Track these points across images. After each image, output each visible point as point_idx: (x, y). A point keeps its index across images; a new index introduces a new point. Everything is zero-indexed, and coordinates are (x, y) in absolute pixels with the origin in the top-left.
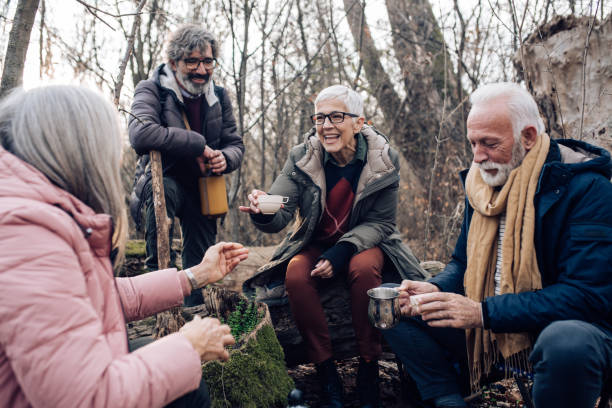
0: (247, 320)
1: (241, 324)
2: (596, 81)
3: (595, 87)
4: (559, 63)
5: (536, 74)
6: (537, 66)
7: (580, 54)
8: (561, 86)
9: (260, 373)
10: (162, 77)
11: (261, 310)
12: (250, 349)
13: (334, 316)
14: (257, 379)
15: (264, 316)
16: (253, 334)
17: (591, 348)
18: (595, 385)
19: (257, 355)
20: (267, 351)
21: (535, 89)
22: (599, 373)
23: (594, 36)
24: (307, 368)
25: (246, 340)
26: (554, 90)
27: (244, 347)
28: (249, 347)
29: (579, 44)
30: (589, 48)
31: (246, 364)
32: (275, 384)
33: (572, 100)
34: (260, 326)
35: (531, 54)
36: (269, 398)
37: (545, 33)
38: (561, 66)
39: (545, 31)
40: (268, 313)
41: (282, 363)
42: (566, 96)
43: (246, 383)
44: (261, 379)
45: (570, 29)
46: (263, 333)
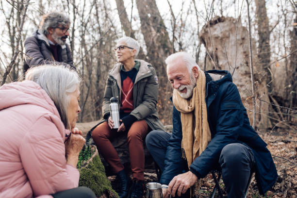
0: (86, 154)
1: (83, 156)
2: (234, 45)
3: (234, 48)
4: (219, 37)
5: (209, 42)
6: (209, 38)
7: (227, 34)
8: (219, 47)
9: (95, 178)
10: (38, 35)
11: (93, 148)
12: (90, 167)
13: (126, 152)
14: (94, 181)
15: (95, 151)
16: (91, 160)
17: (243, 154)
18: (247, 170)
19: (93, 169)
20: (98, 168)
21: (209, 49)
22: (248, 164)
23: (233, 25)
24: (112, 178)
25: (88, 162)
26: (217, 49)
27: (87, 166)
28: (89, 166)
29: (227, 29)
30: (231, 30)
31: (89, 174)
32: (102, 183)
33: (224, 54)
34: (94, 156)
35: (206, 32)
36: (100, 190)
37: (212, 23)
38: (220, 38)
39: (212, 22)
40: (97, 150)
41: (105, 173)
42: (222, 51)
43: (89, 183)
44: (96, 180)
45: (223, 22)
46: (95, 159)
